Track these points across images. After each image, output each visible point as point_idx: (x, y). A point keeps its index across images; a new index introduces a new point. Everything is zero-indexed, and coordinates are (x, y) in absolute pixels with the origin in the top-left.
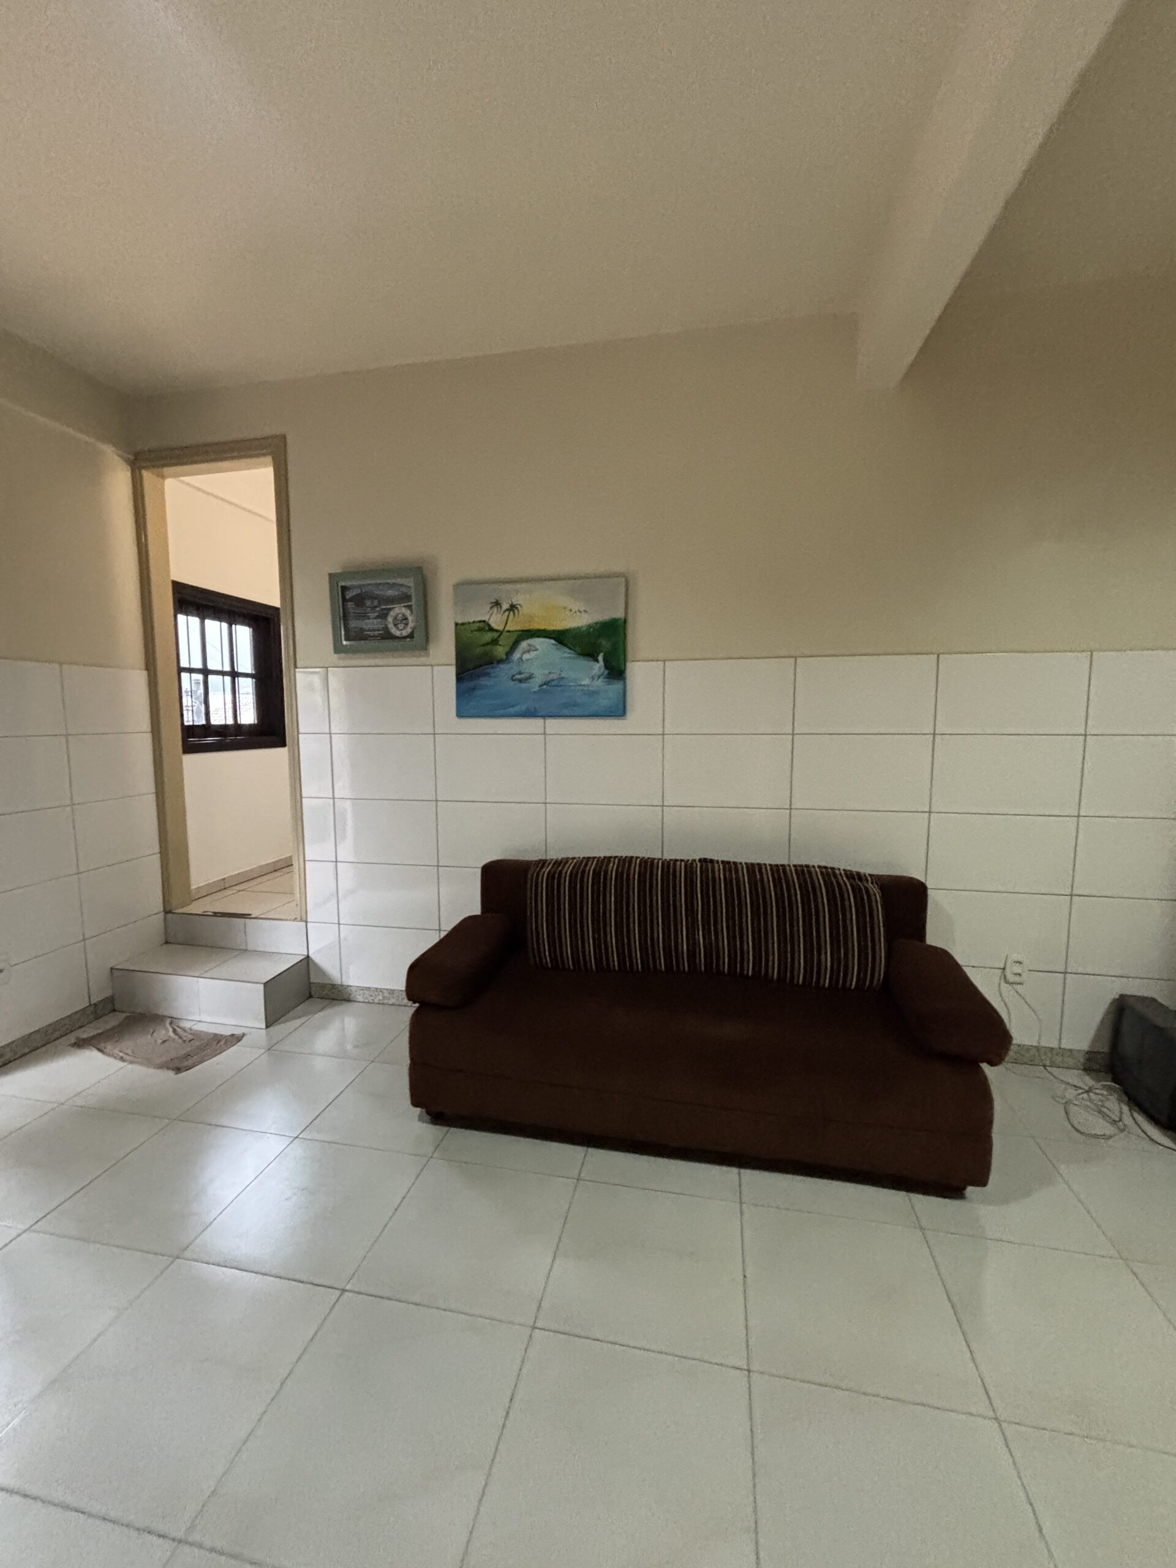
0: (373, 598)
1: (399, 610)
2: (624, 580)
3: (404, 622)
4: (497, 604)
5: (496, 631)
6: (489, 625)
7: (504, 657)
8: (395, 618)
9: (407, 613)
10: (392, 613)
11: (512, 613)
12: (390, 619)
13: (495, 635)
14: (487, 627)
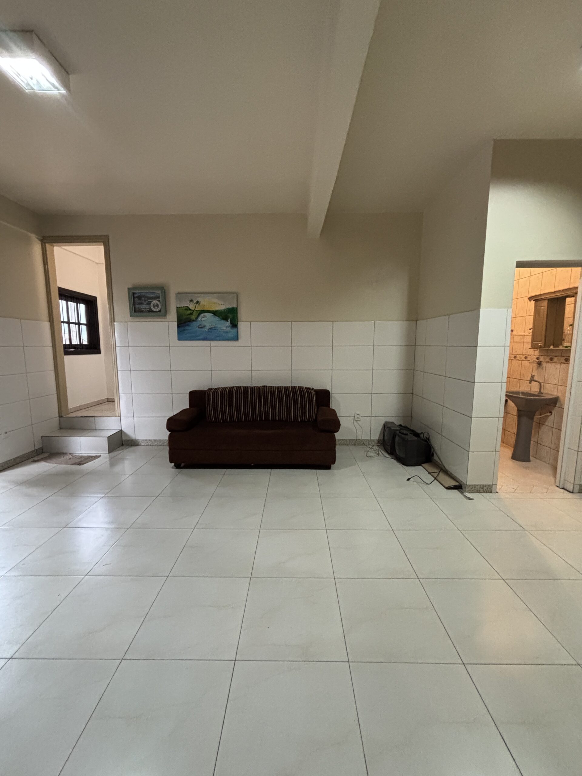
0: (145, 297)
1: (155, 302)
2: (236, 294)
3: (157, 306)
4: (192, 301)
5: (192, 310)
6: (189, 308)
7: (195, 319)
8: (154, 305)
9: (159, 303)
10: (152, 303)
11: (197, 304)
12: (152, 305)
13: (192, 312)
14: (188, 309)
